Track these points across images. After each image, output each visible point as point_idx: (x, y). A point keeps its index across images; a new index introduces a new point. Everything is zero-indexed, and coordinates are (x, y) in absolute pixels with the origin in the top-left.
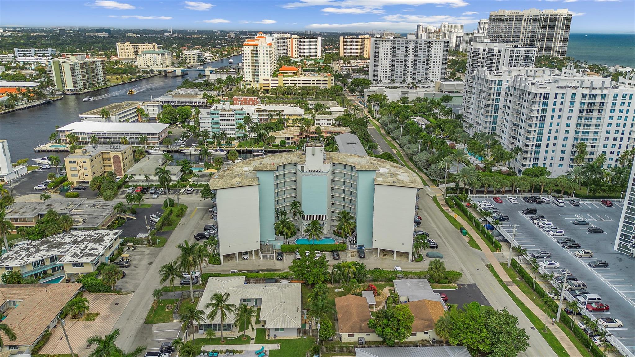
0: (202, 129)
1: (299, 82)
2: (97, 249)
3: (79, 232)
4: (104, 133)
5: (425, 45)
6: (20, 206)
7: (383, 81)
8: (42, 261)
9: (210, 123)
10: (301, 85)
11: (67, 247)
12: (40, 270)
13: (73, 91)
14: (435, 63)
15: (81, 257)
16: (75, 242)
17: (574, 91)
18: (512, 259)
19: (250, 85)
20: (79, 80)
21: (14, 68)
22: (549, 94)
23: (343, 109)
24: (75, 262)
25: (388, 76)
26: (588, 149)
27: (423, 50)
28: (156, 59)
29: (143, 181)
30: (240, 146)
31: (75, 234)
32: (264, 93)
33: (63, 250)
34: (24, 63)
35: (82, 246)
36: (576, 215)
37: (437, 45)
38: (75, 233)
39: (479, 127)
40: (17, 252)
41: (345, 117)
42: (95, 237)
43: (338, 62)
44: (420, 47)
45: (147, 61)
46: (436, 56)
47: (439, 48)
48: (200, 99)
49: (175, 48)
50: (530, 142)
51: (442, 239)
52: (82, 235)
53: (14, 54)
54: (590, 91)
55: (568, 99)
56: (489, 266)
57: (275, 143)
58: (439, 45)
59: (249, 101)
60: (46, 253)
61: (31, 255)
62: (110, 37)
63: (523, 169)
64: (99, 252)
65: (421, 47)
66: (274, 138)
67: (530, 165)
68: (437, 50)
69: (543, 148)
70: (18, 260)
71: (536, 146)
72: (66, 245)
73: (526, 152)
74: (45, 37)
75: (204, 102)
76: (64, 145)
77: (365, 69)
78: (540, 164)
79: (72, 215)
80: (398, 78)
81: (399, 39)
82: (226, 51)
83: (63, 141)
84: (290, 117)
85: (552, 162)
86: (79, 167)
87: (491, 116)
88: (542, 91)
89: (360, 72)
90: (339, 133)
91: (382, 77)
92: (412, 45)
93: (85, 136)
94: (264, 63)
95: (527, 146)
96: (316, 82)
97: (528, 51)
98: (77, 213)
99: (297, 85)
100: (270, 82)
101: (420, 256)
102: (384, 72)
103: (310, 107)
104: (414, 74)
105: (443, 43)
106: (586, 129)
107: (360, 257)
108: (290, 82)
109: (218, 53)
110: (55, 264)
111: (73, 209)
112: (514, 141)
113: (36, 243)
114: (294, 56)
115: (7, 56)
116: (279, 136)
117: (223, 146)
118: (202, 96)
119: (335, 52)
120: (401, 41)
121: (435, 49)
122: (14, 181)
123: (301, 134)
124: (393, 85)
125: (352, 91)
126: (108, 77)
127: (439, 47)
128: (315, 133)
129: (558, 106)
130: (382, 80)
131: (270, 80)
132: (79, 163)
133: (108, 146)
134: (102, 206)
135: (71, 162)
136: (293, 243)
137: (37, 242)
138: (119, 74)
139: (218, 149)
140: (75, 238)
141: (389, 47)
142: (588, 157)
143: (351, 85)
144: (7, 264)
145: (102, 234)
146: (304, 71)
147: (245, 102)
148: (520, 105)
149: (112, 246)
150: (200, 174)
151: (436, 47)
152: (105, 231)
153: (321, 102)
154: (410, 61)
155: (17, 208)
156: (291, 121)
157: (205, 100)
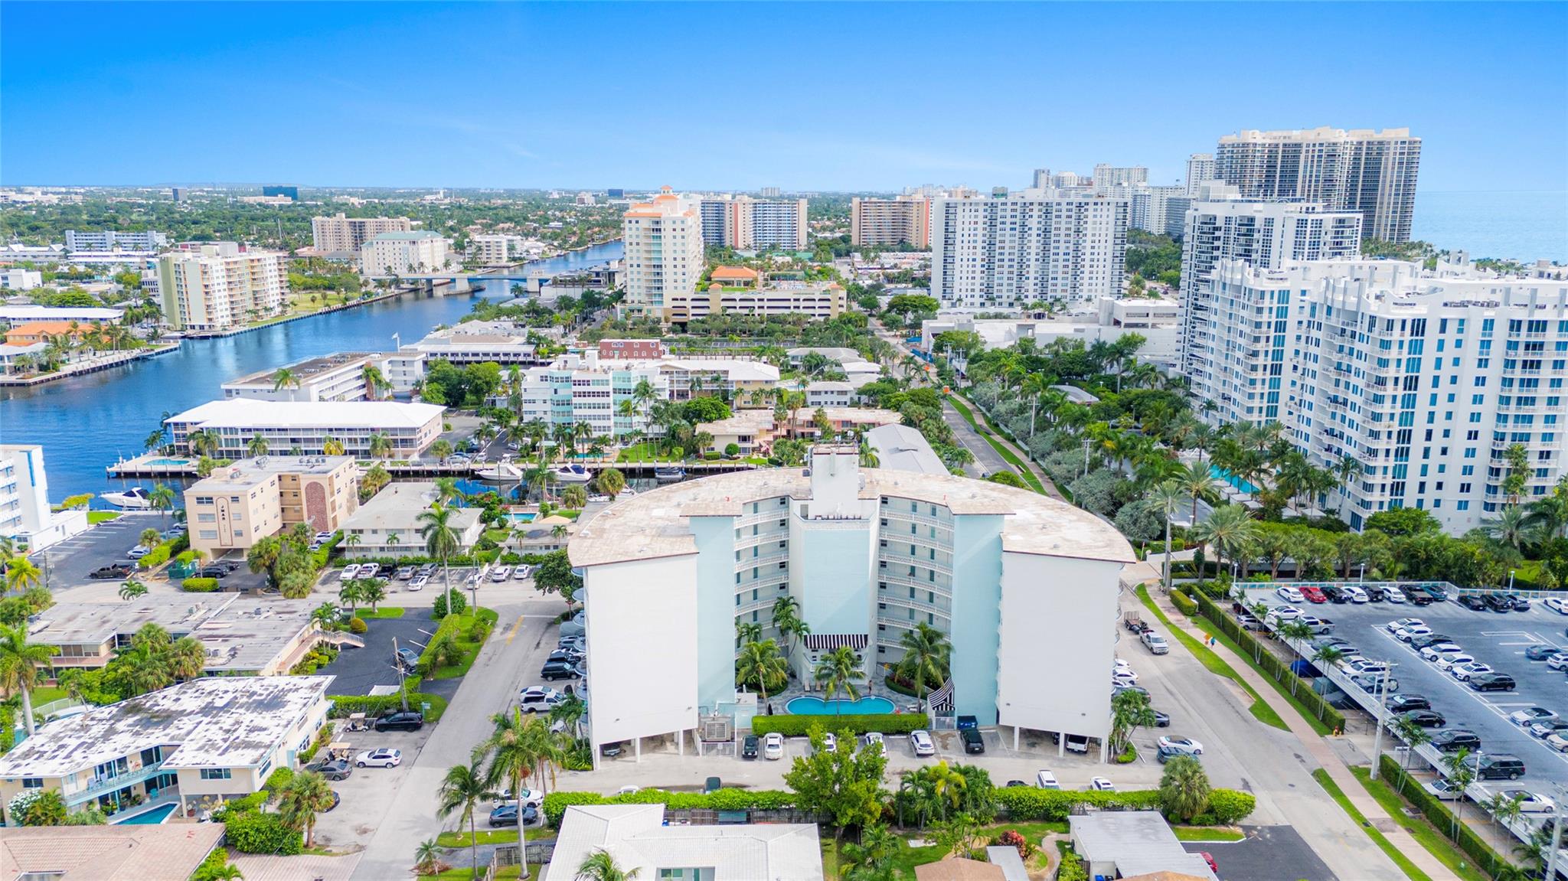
0: (527, 418)
1: (761, 304)
2: (265, 729)
3: (219, 683)
4: (283, 430)
5: (1069, 213)
6: (68, 614)
7: (965, 300)
8: (122, 761)
9: (549, 402)
10: (766, 312)
11: (187, 723)
12: (114, 785)
13: (206, 328)
14: (1096, 257)
15: (226, 750)
16: (208, 710)
17: (1489, 314)
18: (1383, 759)
19: (640, 311)
20: (221, 304)
21: (61, 276)
22: (1425, 320)
23: (876, 367)
24: (208, 766)
25: (977, 287)
26: (1534, 463)
27: (1063, 226)
28: (408, 254)
29: (382, 549)
30: (624, 457)
31: (209, 689)
32: (674, 332)
33: (177, 732)
34: (87, 265)
35: (227, 721)
36: (1527, 635)
37: (1098, 213)
38: (209, 684)
39: (1233, 408)
40: (55, 738)
41: (882, 385)
42: (261, 695)
43: (848, 260)
44: (1057, 217)
45: (386, 256)
46: (1097, 238)
47: (1104, 219)
48: (517, 344)
49: (452, 228)
50: (1381, 445)
51: (1176, 699)
52: (226, 692)
53: (65, 244)
54: (1531, 313)
55: (1474, 334)
56: (1321, 776)
57: (713, 449)
58: (1105, 213)
59: (640, 350)
60: (132, 739)
61: (93, 744)
62: (294, 205)
63: (1365, 515)
64: (272, 738)
65: (1060, 216)
66: (708, 438)
67: (1381, 503)
68: (1098, 226)
69: (1415, 461)
70: (58, 760)
71: (1396, 455)
72: (185, 719)
73: (1371, 470)
74: (140, 206)
75: (529, 354)
76: (181, 459)
77: (919, 274)
78: (1410, 499)
79: (201, 638)
80: (1005, 294)
81: (1003, 200)
82: (574, 233)
83: (179, 448)
84: (746, 388)
85: (1438, 495)
86: (221, 513)
87: (1264, 381)
88: (1409, 314)
89: (906, 281)
90: (873, 425)
91: (964, 290)
92: (1035, 213)
93: (234, 437)
94: (675, 259)
95: (1373, 453)
96: (802, 304)
97: (1341, 221)
98: (215, 633)
99: (757, 311)
100: (689, 304)
101: (1128, 749)
102: (967, 278)
103: (792, 363)
104: (1043, 283)
105: (1112, 207)
106: (1526, 410)
107: (971, 752)
108: (739, 304)
109: (556, 239)
110: (156, 770)
111: (205, 620)
112: (1336, 443)
113: (105, 712)
114: (741, 245)
115: (47, 249)
116: (723, 431)
117: (581, 459)
118: (523, 340)
119: (838, 235)
120: (1009, 204)
121: (1095, 223)
122: (55, 549)
123: (776, 427)
124: (992, 310)
125: (891, 325)
126: (290, 297)
127: (1104, 217)
128: (812, 424)
129: (1449, 353)
130: (963, 297)
131: (689, 300)
132: (221, 502)
133: (296, 459)
134: (278, 613)
135: (200, 500)
136: (780, 710)
137: (108, 710)
138: (317, 288)
139: (569, 465)
140: (209, 699)
141: (981, 220)
142: (1532, 482)
143: (889, 311)
144: (28, 770)
145: (280, 688)
146: (773, 278)
147: (628, 352)
148: (1346, 350)
149: (306, 720)
150: (527, 528)
151: (1095, 216)
152: (288, 679)
153: (820, 351)
154: (1033, 251)
155: (60, 619)
156: (747, 397)
157: (530, 349)
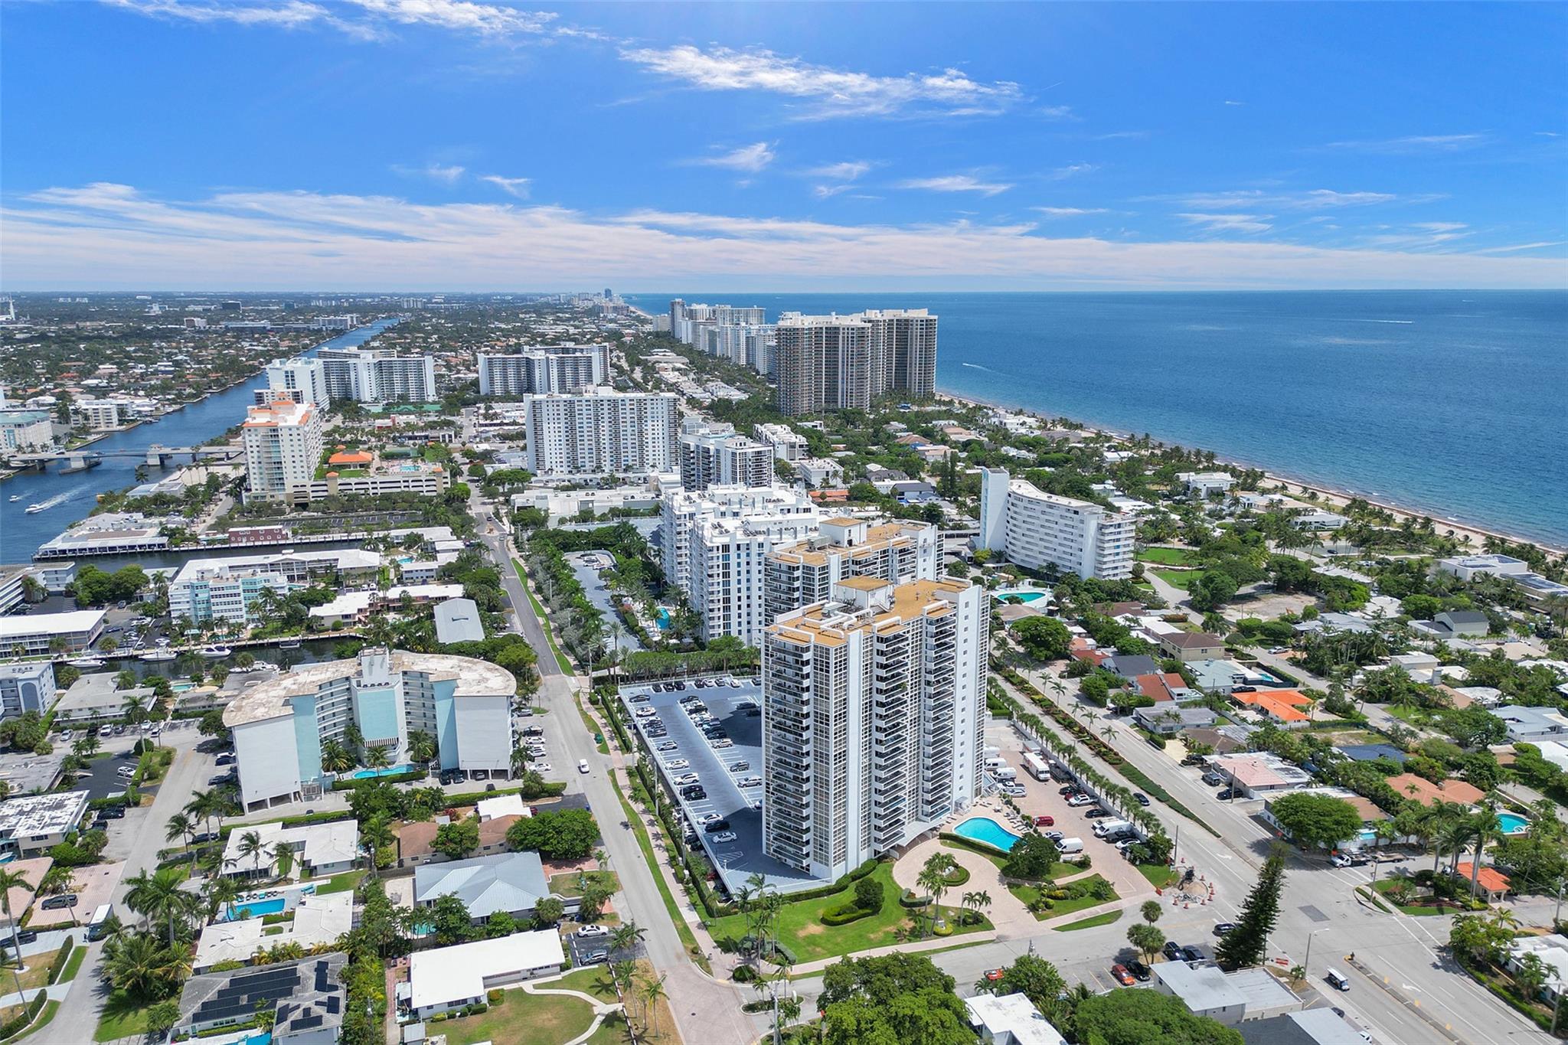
0: (174, 614)
1: (375, 485)
2: (60, 816)
3: (22, 800)
9: (191, 602)
10: (380, 491)
11: (12, 819)
14: (656, 436)
15: (41, 827)
19: (263, 496)
23: (460, 544)
24: (34, 834)
25: (565, 460)
27: (628, 415)
29: (87, 719)
30: (255, 636)
31: (16, 803)
32: (297, 511)
33: (9, 823)
35: (35, 815)
41: (461, 562)
42: (49, 802)
43: (474, 408)
44: (622, 409)
48: (150, 534)
50: (715, 606)
52: (27, 803)
57: (323, 625)
59: (265, 535)
64: (65, 819)
65: (625, 409)
66: (319, 618)
67: (719, 634)
68: (655, 415)
69: (734, 612)
71: (724, 610)
75: (163, 545)
78: (734, 630)
80: (588, 464)
84: (352, 572)
85: (749, 627)
90: (445, 598)
92: (606, 407)
94: (293, 456)
95: (712, 610)
96: (411, 484)
97: (759, 453)
99: (371, 491)
100: (309, 489)
102: (555, 453)
103: (396, 541)
105: (665, 403)
108: (354, 486)
117: (221, 640)
118: (155, 530)
121: (653, 413)
123: (371, 605)
125: (490, 495)
128: (399, 600)
131: (308, 485)
133: (10, 668)
134: (38, 764)
139: (212, 645)
140: (19, 807)
141: (562, 412)
143: (489, 483)
145: (59, 798)
146: (387, 457)
147: (255, 537)
149: (80, 811)
150: (188, 697)
152: (61, 794)
153: (416, 531)
157: (164, 540)
